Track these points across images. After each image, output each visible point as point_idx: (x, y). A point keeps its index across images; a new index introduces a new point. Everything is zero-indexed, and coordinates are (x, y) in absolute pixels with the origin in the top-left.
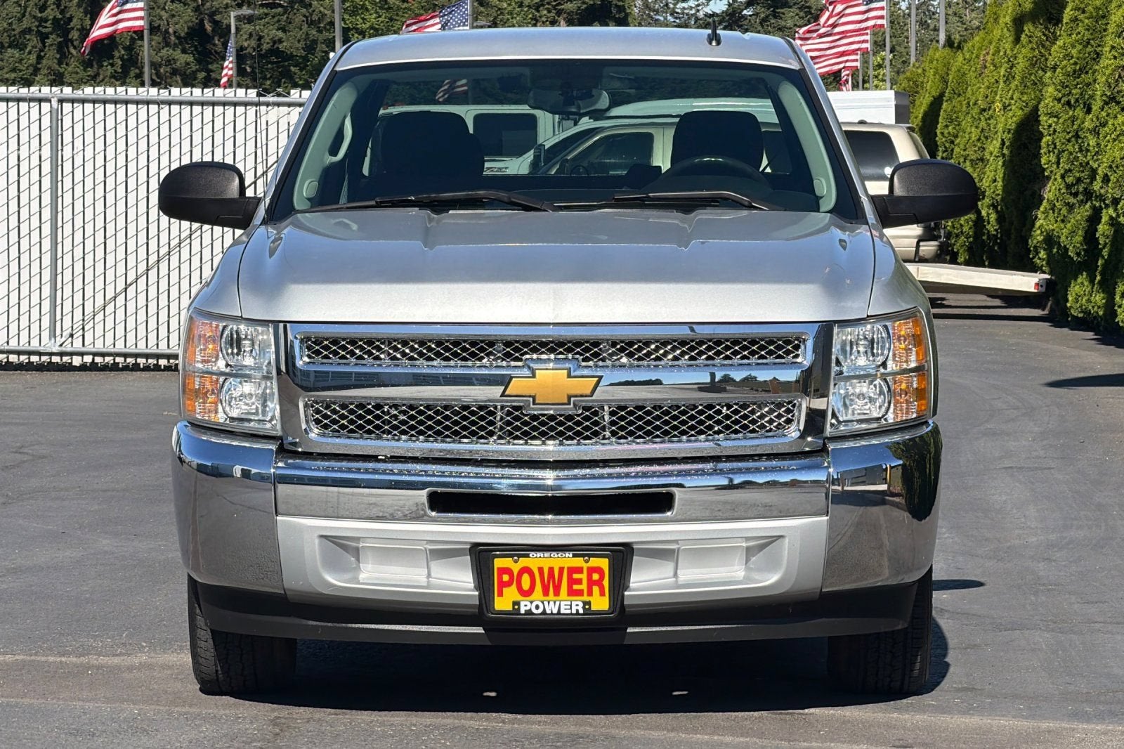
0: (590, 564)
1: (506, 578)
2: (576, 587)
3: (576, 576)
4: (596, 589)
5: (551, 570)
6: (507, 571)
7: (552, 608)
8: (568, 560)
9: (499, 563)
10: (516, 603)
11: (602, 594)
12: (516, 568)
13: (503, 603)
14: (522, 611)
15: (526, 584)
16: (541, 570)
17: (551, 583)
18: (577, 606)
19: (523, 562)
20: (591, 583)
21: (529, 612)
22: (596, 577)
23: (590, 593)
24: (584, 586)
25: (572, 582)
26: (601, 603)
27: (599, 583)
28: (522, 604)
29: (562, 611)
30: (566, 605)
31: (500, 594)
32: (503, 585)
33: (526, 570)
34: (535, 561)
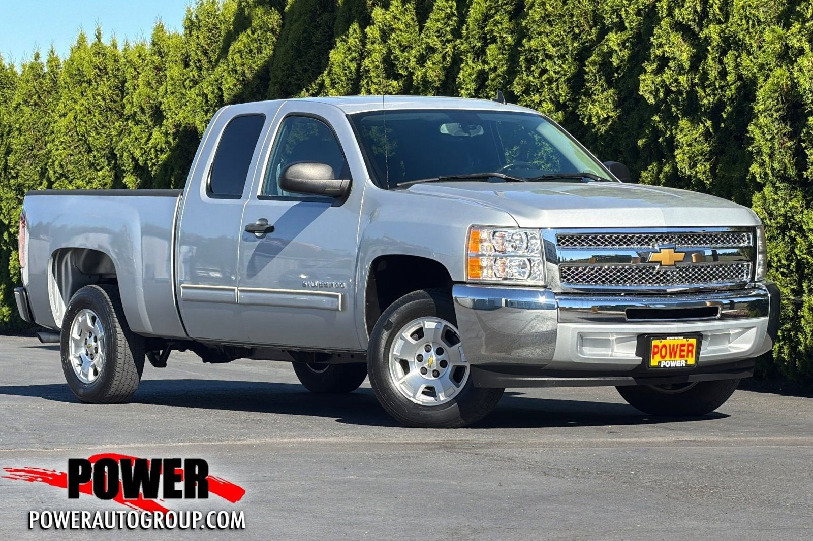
0: (689, 342)
1: (656, 350)
2: (683, 353)
3: (683, 348)
4: (690, 354)
5: (674, 345)
6: (656, 346)
7: (673, 364)
8: (680, 340)
9: (655, 342)
10: (660, 362)
11: (692, 356)
12: (660, 345)
13: (654, 363)
14: (662, 366)
15: (663, 353)
16: (670, 345)
17: (673, 353)
18: (683, 363)
19: (664, 342)
20: (689, 351)
21: (664, 367)
22: (690, 348)
23: (687, 356)
24: (685, 353)
25: (682, 351)
26: (691, 361)
27: (691, 351)
28: (662, 362)
29: (677, 366)
30: (679, 363)
31: (653, 358)
32: (655, 353)
33: (664, 346)
34: (669, 341)
